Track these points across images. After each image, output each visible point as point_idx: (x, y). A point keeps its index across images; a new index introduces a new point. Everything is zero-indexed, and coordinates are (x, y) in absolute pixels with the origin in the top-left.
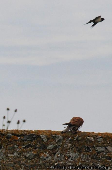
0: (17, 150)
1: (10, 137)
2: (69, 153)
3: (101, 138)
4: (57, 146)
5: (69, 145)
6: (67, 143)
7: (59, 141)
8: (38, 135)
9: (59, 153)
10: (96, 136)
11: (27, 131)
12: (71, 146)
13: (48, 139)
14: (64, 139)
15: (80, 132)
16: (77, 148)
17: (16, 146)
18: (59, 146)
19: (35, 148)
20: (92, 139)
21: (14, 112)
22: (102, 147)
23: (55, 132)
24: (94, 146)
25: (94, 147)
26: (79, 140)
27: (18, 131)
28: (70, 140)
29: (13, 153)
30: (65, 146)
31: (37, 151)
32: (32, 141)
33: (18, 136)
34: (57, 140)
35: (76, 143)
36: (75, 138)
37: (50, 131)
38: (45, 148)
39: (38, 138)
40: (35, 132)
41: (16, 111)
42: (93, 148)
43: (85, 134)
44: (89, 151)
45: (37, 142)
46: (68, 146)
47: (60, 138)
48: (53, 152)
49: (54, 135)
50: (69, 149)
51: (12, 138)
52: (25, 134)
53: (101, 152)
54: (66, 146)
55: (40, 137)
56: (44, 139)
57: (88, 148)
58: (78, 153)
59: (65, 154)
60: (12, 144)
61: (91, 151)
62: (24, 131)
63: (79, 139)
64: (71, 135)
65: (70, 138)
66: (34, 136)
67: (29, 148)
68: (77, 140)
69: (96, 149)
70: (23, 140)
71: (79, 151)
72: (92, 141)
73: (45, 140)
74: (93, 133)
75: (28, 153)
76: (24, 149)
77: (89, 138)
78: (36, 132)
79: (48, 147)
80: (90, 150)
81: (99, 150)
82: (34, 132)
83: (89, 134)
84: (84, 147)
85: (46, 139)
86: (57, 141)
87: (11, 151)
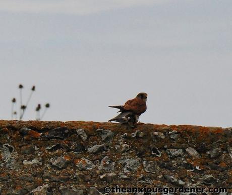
0: (37, 154)
1: (27, 133)
2: (124, 159)
3: (176, 133)
4: (103, 147)
5: (124, 145)
6: (121, 143)
7: (107, 138)
8: (73, 130)
9: (106, 159)
10: (168, 131)
11: (54, 123)
12: (127, 148)
13: (89, 136)
14: (115, 136)
15: (142, 124)
16: (137, 150)
17: (36, 148)
18: (108, 147)
19: (68, 151)
20: (162, 136)
21: (31, 91)
22: (178, 149)
23: (100, 124)
24: (166, 147)
25: (165, 149)
26: (141, 138)
27: (38, 123)
28: (125, 137)
29: (31, 159)
30: (117, 147)
31: (70, 155)
32: (62, 139)
33: (39, 131)
34: (104, 137)
35: (134, 142)
36: (134, 135)
37: (92, 123)
38: (83, 150)
39: (72, 134)
40: (67, 124)
41: (33, 89)
42: (163, 151)
43: (150, 129)
44: (157, 155)
45: (71, 141)
46: (121, 147)
47: (108, 134)
48: (96, 157)
49: (99, 129)
50: (124, 152)
51: (30, 134)
52: (51, 129)
53: (176, 157)
54: (119, 147)
55: (76, 133)
56: (82, 136)
57: (155, 150)
58: (139, 159)
59: (117, 160)
60: (30, 144)
61: (160, 156)
62: (50, 122)
63: (140, 136)
64: (127, 129)
65: (126, 134)
66: (66, 131)
67: (57, 151)
68: (137, 136)
69: (169, 153)
70: (47, 138)
71: (140, 155)
72: (162, 139)
73: (84, 137)
74: (164, 125)
75: (56, 159)
76: (50, 153)
77: (156, 133)
78: (68, 124)
79: (90, 150)
80: (159, 154)
81: (173, 154)
82: (66, 125)
83: (156, 128)
84: (149, 148)
85: (85, 135)
86: (103, 140)
87: (28, 156)
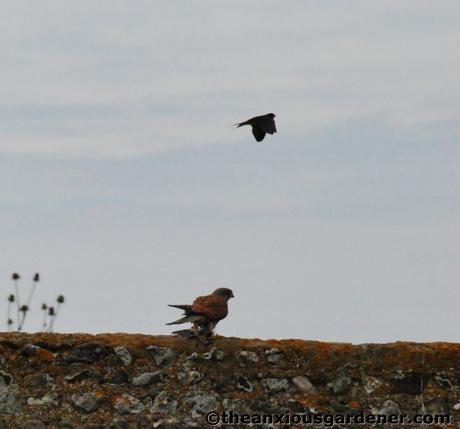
0: (51, 387)
1: (33, 353)
2: (192, 395)
3: (277, 353)
4: (157, 376)
5: (192, 373)
6: (187, 369)
7: (165, 362)
8: (107, 348)
9: (164, 395)
10: (265, 349)
11: (77, 336)
12: (196, 377)
13: (135, 357)
14: (178, 357)
15: (221, 337)
16: (213, 381)
17: (49, 378)
18: (165, 376)
19: (100, 383)
20: (254, 357)
21: (33, 282)
22: (280, 379)
23: (152, 337)
24: (260, 375)
25: (259, 379)
26: (220, 360)
27: (53, 336)
28: (194, 359)
29: (40, 396)
30: (181, 376)
31: (104, 389)
32: (90, 363)
33: (54, 349)
34: (159, 360)
35: (210, 367)
36: (208, 355)
37: (139, 337)
38: (126, 380)
39: (107, 355)
40: (99, 338)
41: (37, 278)
42: (256, 383)
43: (233, 345)
44: (246, 389)
45: (106, 366)
46: (187, 376)
47: (166, 355)
48: (147, 391)
49: (152, 347)
50: (192, 384)
51: (38, 355)
52: (73, 345)
53: (277, 392)
54: (184, 375)
55: (114, 353)
56: (123, 359)
57: (242, 381)
58: (217, 395)
59: (182, 397)
60: (37, 370)
61: (250, 390)
62: (71, 335)
63: (218, 357)
64: (197, 346)
65: (195, 354)
66: (98, 350)
67: (83, 382)
68: (214, 358)
69: (265, 385)
70: (66, 361)
71: (218, 390)
72: (254, 362)
73: (127, 360)
74: (257, 340)
75: (81, 395)
76: (71, 385)
77: (244, 353)
78: (101, 339)
79: (136, 380)
80: (249, 387)
81: (272, 387)
82: (97, 340)
83: (244, 344)
84: (233, 377)
85: (129, 356)
86: (158, 364)
87: (36, 390)
